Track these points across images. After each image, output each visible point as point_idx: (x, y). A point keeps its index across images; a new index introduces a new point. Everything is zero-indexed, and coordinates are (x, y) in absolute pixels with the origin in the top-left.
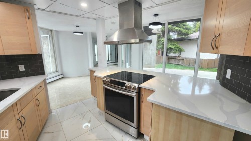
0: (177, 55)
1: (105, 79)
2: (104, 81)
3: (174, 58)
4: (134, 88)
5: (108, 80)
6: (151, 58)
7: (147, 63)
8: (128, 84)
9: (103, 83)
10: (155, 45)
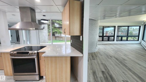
0: (59, 35)
1: (12, 53)
2: (11, 54)
3: (58, 37)
4: (35, 53)
5: (15, 52)
6: (45, 37)
7: (43, 41)
8: (30, 52)
9: (10, 55)
10: (47, 30)
